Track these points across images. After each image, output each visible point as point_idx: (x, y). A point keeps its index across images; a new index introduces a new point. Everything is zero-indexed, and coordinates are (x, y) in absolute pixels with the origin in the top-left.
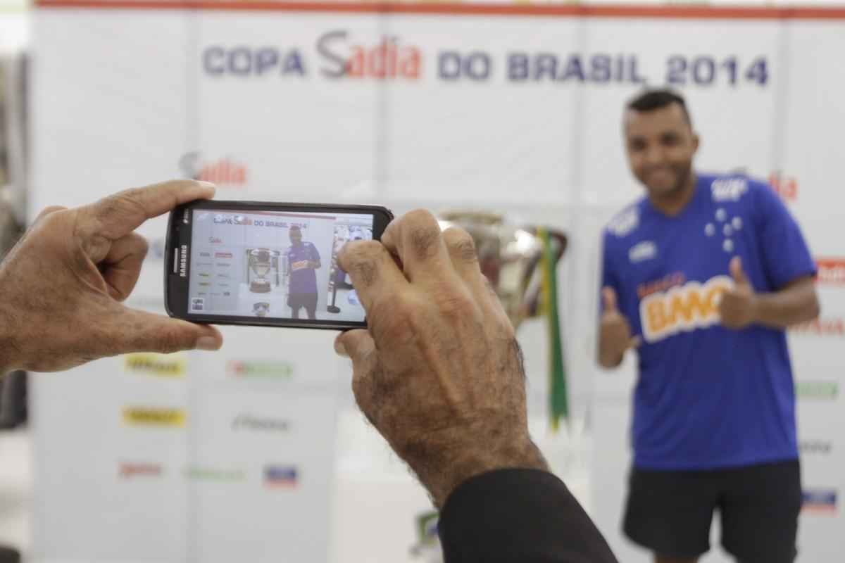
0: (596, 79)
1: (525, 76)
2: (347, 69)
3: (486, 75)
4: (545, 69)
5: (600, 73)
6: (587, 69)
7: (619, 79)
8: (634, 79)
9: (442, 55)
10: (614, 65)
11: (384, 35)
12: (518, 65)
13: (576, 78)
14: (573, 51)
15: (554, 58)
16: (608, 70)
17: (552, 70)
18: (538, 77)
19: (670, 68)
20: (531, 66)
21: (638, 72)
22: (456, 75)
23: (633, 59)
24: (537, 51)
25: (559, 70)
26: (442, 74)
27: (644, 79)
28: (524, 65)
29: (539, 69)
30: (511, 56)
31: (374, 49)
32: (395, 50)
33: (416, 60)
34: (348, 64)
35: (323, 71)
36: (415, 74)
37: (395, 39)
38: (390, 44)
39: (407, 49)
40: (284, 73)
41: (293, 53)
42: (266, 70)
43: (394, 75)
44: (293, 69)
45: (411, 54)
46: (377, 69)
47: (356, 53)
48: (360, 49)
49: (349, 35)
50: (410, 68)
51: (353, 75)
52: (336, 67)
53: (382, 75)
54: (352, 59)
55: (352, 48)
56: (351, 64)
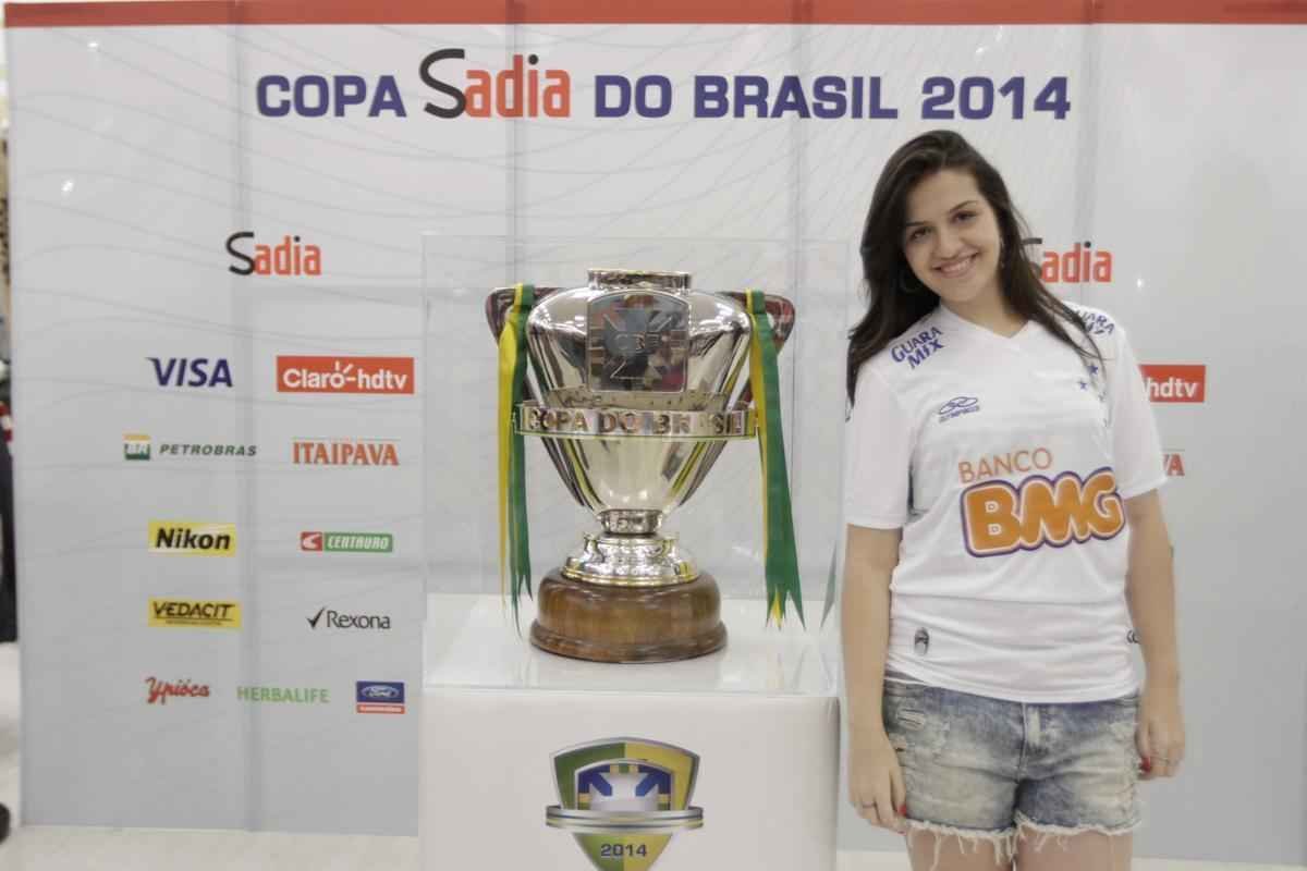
0: (821, 112)
2: (463, 103)
3: (664, 109)
4: (751, 100)
5: (830, 106)
6: (810, 99)
7: (857, 113)
8: (878, 112)
9: (602, 82)
10: (848, 94)
11: (519, 53)
12: (711, 96)
13: (795, 113)
14: (791, 73)
15: (762, 83)
16: (841, 101)
17: (760, 101)
18: (739, 113)
19: (929, 96)
20: (730, 95)
21: (884, 104)
22: (621, 111)
23: (876, 82)
24: (738, 74)
25: (771, 101)
26: (602, 110)
27: (892, 114)
28: (720, 96)
29: (742, 101)
30: (701, 82)
31: (505, 75)
32: (534, 75)
33: (564, 89)
34: (468, 97)
35: (431, 109)
36: (564, 111)
37: (534, 60)
38: (527, 67)
39: (551, 74)
40: (374, 112)
41: (387, 83)
42: (348, 108)
43: (533, 113)
44: (388, 106)
45: (557, 82)
46: (510, 105)
47: (478, 82)
48: (484, 75)
49: (467, 54)
50: (557, 101)
51: (475, 113)
52: (449, 102)
53: (516, 112)
54: (473, 90)
55: (472, 74)
56: (472, 98)
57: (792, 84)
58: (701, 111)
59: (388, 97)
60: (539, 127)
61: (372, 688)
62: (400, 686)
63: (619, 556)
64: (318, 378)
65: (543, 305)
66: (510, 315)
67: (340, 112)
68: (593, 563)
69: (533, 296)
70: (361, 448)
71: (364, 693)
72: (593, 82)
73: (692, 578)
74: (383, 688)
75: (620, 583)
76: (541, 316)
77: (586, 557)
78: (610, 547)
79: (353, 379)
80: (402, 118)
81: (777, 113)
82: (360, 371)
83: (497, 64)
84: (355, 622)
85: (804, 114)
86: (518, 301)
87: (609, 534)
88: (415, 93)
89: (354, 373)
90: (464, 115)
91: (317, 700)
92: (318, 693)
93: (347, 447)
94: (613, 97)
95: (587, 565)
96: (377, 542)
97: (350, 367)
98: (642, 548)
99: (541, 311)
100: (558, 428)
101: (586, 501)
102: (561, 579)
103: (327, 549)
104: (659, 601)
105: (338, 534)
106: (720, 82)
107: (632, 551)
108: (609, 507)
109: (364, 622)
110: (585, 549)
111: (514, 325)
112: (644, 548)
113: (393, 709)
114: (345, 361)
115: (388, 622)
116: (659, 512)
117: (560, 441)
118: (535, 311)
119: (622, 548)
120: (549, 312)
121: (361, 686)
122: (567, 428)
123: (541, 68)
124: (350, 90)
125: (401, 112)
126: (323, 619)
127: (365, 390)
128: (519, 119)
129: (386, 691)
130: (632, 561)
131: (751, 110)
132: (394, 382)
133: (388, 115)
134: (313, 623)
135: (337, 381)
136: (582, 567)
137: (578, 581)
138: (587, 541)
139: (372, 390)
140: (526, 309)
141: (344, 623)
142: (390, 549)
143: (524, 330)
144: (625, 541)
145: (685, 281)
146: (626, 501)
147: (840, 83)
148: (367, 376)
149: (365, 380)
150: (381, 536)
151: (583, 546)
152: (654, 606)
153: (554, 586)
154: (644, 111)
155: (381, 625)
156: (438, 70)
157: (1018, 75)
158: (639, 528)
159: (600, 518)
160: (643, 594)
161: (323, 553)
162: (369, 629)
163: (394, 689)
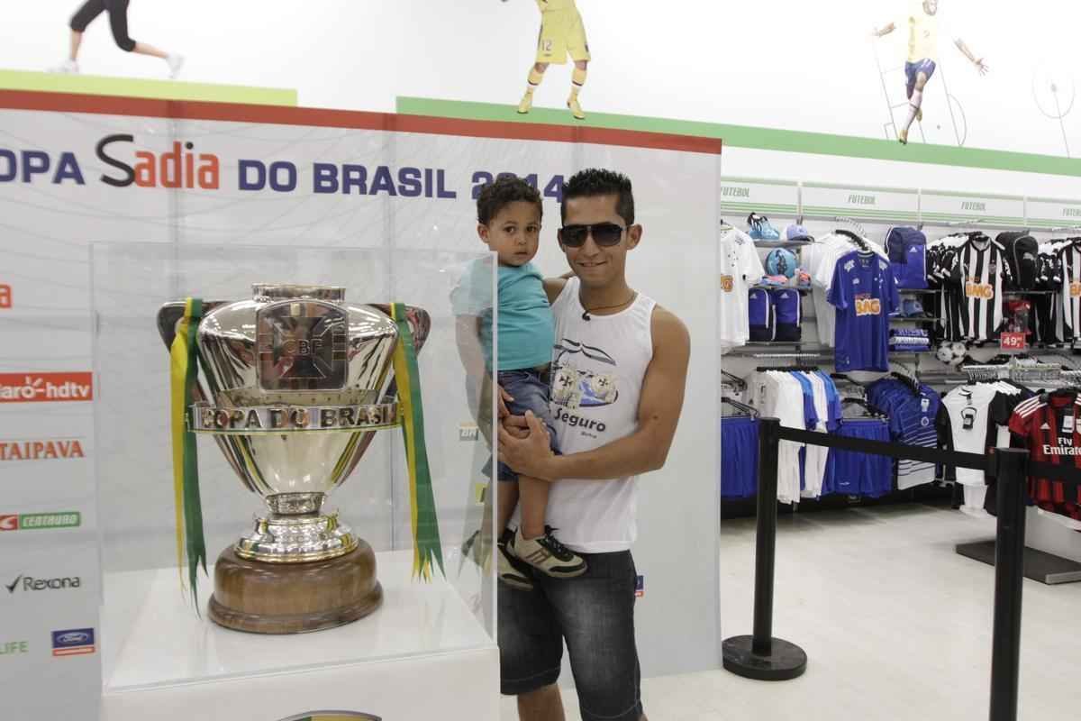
0: (404, 192)
1: (333, 189)
2: (133, 176)
3: (291, 186)
4: (355, 182)
5: (410, 188)
6: (396, 183)
7: (429, 194)
8: (443, 194)
9: (244, 165)
10: (422, 180)
11: (178, 140)
12: (326, 178)
13: (386, 192)
14: (382, 164)
15: (362, 170)
16: (418, 185)
17: (361, 183)
18: (346, 191)
19: (476, 184)
20: (340, 178)
21: (447, 188)
22: (259, 186)
23: (441, 173)
24: (345, 163)
25: (369, 183)
26: (244, 185)
27: (452, 195)
28: (332, 178)
29: (348, 183)
30: (318, 168)
31: (166, 157)
32: (190, 157)
33: (214, 169)
34: (137, 171)
35: (106, 180)
36: (215, 185)
37: (190, 146)
38: (185, 151)
39: (204, 157)
40: (57, 180)
41: (68, 158)
42: (34, 176)
43: (190, 185)
44: (68, 176)
45: (208, 163)
46: (171, 178)
47: (145, 160)
48: (150, 156)
49: (135, 139)
50: (208, 177)
51: (142, 184)
52: (121, 175)
53: (177, 184)
54: (141, 166)
55: (140, 154)
56: (140, 173)
57: (383, 172)
58: (318, 189)
59: (69, 168)
60: (194, 196)
61: (66, 636)
62: (90, 631)
63: (287, 536)
64: (10, 392)
65: (212, 315)
66: (181, 326)
67: (27, 179)
68: (264, 543)
69: (201, 310)
70: (51, 445)
71: (59, 640)
72: (236, 165)
73: (353, 548)
74: (75, 634)
75: (290, 560)
76: (211, 325)
77: (257, 537)
78: (278, 528)
79: (41, 390)
80: (83, 186)
81: (373, 192)
82: (48, 384)
83: (161, 147)
84: (49, 584)
85: (393, 193)
86: (188, 313)
87: (278, 515)
88: (92, 167)
89: (43, 386)
90: (134, 185)
91: (17, 650)
92: (17, 645)
93: (38, 446)
94: (252, 175)
95: (260, 545)
96: (66, 519)
97: (39, 381)
98: (308, 527)
99: (210, 320)
100: (232, 426)
101: (257, 487)
102: (234, 559)
103: (23, 528)
104: (325, 572)
105: (30, 516)
106: (333, 168)
107: (299, 530)
108: (277, 491)
109: (57, 584)
110: (257, 530)
111: (184, 335)
112: (309, 526)
113: (85, 650)
114: (34, 377)
115: (78, 582)
116: (322, 494)
117: (230, 437)
118: (205, 322)
119: (291, 529)
120: (218, 321)
121: (56, 634)
122: (240, 426)
123: (196, 152)
124: (36, 162)
125: (80, 180)
126: (20, 585)
127: (53, 399)
128: (178, 189)
129: (78, 636)
130: (299, 538)
131: (355, 189)
132: (78, 391)
133: (69, 183)
134: (12, 588)
135: (29, 392)
136: (255, 547)
137: (252, 560)
138: (258, 524)
139: (61, 399)
140: (196, 320)
141: (40, 586)
142: (78, 524)
143: (194, 338)
144: (293, 521)
145: (338, 294)
146: (292, 485)
147: (416, 172)
148: (54, 388)
149: (52, 391)
150: (70, 514)
151: (254, 528)
152: (321, 578)
153: (230, 566)
154: (276, 187)
155: (72, 585)
156: (112, 150)
157: (533, 173)
158: (304, 508)
159: (268, 501)
160: (311, 568)
161: (19, 532)
162: (62, 589)
163: (86, 634)
